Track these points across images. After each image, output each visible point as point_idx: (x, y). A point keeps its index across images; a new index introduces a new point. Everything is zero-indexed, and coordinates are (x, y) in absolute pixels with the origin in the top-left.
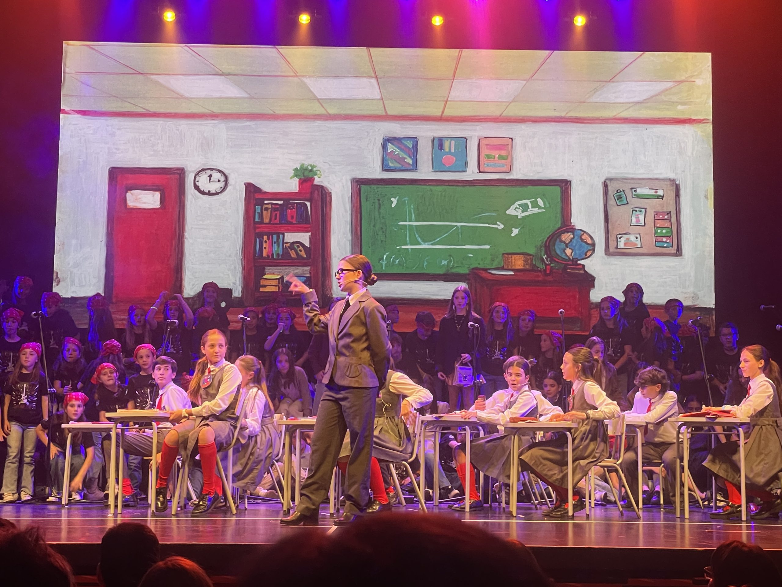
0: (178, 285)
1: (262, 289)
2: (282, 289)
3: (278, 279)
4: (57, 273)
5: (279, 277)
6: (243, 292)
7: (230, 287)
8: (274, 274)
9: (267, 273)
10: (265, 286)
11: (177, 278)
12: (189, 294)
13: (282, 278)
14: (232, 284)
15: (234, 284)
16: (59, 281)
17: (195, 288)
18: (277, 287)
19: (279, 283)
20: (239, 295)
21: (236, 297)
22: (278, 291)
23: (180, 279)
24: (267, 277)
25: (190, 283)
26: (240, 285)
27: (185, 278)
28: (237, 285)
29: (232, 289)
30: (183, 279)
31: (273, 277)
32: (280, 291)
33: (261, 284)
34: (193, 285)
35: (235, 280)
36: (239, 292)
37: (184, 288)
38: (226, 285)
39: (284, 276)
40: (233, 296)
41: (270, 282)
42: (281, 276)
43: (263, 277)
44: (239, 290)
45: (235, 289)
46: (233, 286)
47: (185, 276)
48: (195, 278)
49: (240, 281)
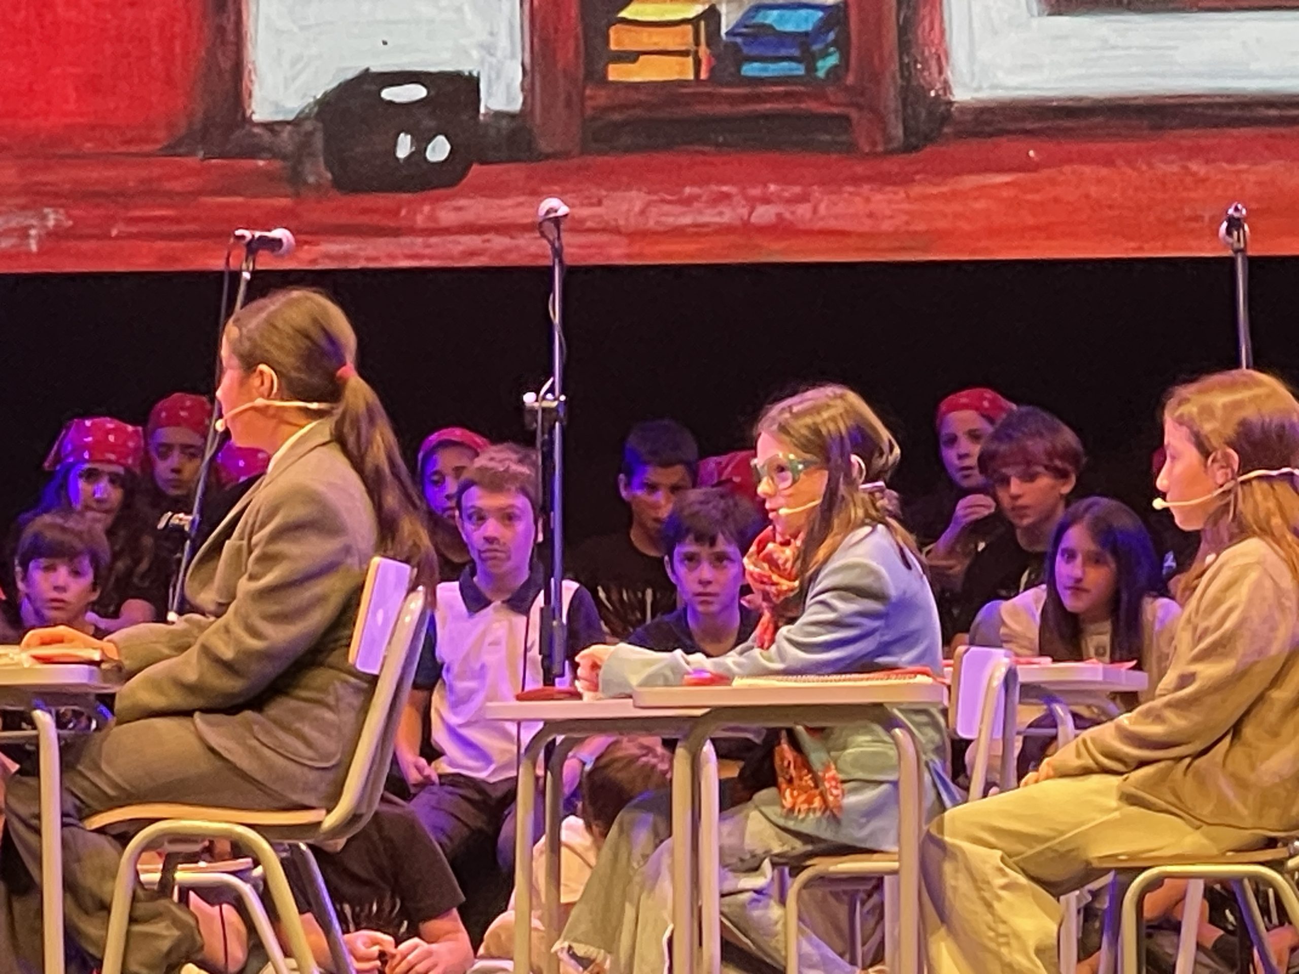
0: (226, 65)
1: (616, 73)
2: (712, 71)
3: (694, 21)
5: (698, 9)
6: (528, 89)
7: (465, 68)
10: (632, 57)
11: (221, 30)
12: (277, 106)
13: (712, 15)
14: (475, 54)
15: (489, 49)
17: (303, 78)
18: (690, 60)
19: (697, 43)
20: (510, 99)
21: (499, 115)
22: (691, 77)
23: (231, 38)
24: (637, 13)
25: (280, 52)
26: (513, 56)
27: (256, 31)
28: (499, 54)
29: (475, 74)
30: (249, 36)
31: (666, 11)
32: (703, 76)
33: (613, 47)
34: (293, 64)
35: (492, 34)
36: (509, 87)
37: (253, 77)
38: (446, 55)
39: (718, 7)
40: (482, 110)
41: (655, 39)
42: (707, 7)
43: (623, 14)
44: (513, 79)
45: (493, 76)
46: (482, 62)
47: (257, 20)
48: (302, 28)
49: (511, 35)
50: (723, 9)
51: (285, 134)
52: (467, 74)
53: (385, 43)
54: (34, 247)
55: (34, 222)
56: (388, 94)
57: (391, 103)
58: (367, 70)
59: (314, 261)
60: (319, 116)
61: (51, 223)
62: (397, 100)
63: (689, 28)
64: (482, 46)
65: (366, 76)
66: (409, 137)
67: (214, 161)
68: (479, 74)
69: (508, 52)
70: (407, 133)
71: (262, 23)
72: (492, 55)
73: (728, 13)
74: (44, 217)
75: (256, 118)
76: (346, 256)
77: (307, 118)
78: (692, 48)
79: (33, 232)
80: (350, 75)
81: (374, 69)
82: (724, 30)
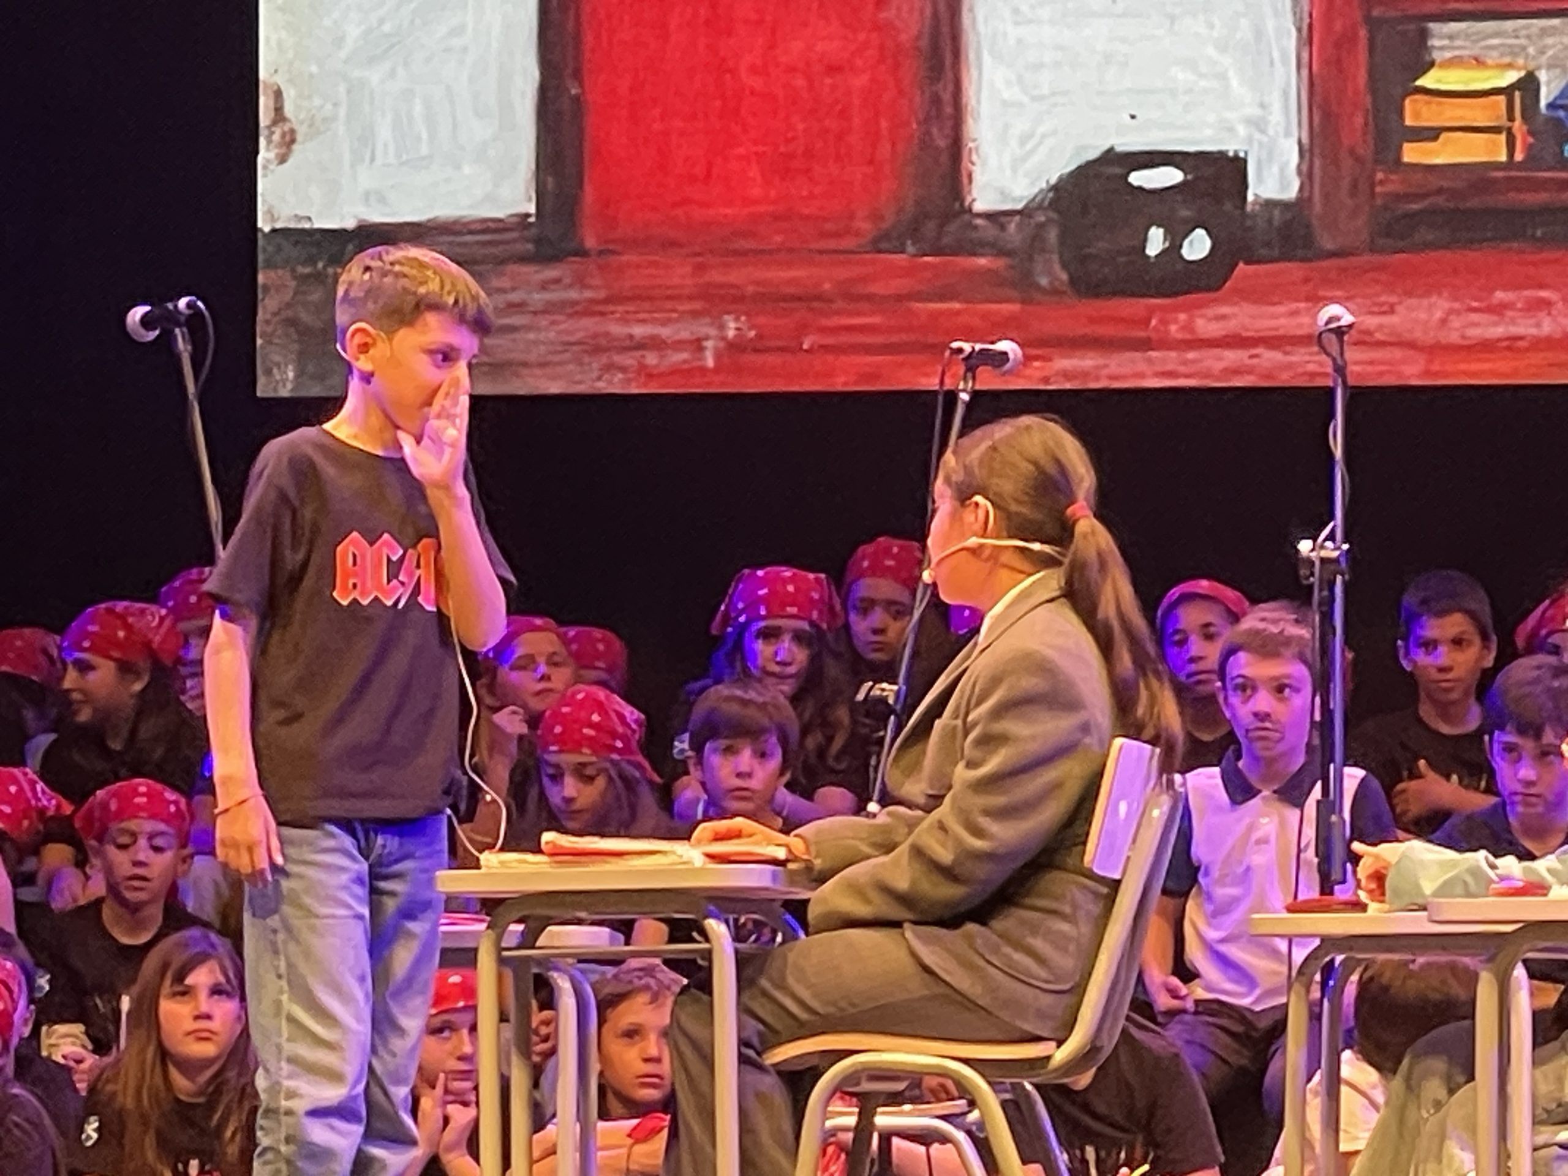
0: (942, 143)
1: (1412, 154)
2: (1529, 149)
3: (1507, 91)
4: (278, 94)
5: (1511, 77)
6: (1306, 175)
7: (1231, 148)
8: (1479, 62)
9: (1437, 55)
10: (1432, 134)
11: (936, 100)
12: (1004, 194)
13: (1529, 84)
14: (1242, 130)
15: (1259, 124)
16: (289, 141)
17: (1035, 159)
18: (1503, 137)
19: (1511, 119)
20: (1284, 185)
21: (1270, 204)
22: (1503, 158)
23: (949, 110)
24: (1439, 81)
25: (1007, 127)
26: (1287, 134)
27: (978, 102)
28: (1271, 132)
29: (1242, 155)
30: (969, 108)
31: (1474, 80)
32: (1519, 157)
33: (1409, 122)
34: (1023, 142)
35: (1262, 106)
36: (1282, 170)
37: (974, 158)
38: (1209, 132)
39: (1537, 73)
40: (1250, 197)
41: (1459, 112)
42: (1522, 73)
43: (1419, 83)
44: (1287, 163)
45: (1264, 156)
46: (1250, 140)
47: (979, 90)
48: (1034, 99)
49: (1286, 108)
50: (1543, 76)
51: (1012, 227)
52: (1231, 154)
53: (1133, 117)
54: (710, 362)
55: (713, 332)
56: (1137, 178)
57: (1140, 188)
58: (1111, 150)
59: (1046, 380)
60: (1054, 204)
61: (731, 334)
62: (1148, 186)
63: (1502, 99)
64: (1249, 121)
65: (1110, 157)
66: (1161, 231)
67: (926, 259)
68: (1246, 153)
69: (1281, 130)
70: (1159, 226)
71: (985, 94)
72: (1263, 132)
73: (1548, 83)
74: (722, 327)
75: (979, 206)
76: (1085, 375)
77: (1040, 207)
78: (1504, 122)
79: (709, 344)
80: (1093, 154)
81: (1119, 149)
82: (1543, 103)
